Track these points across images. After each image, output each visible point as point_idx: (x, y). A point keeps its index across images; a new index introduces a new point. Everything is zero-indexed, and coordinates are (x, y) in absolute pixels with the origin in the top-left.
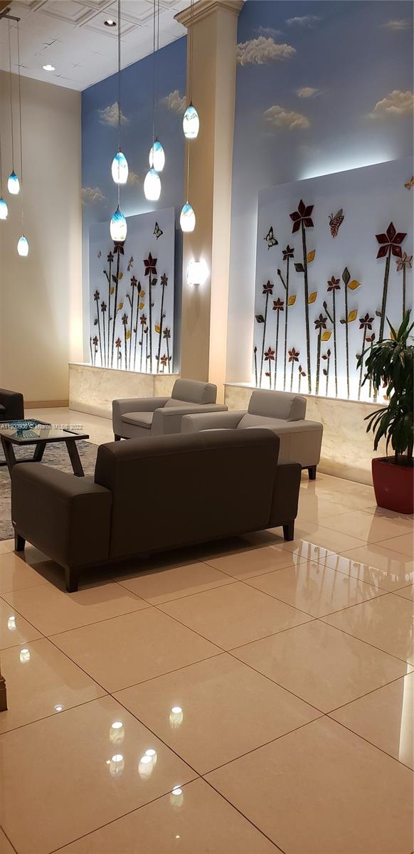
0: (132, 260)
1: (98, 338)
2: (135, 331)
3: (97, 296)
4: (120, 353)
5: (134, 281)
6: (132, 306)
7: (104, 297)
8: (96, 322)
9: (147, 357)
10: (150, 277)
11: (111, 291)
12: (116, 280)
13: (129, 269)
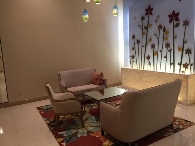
0: (158, 16)
1: (135, 56)
2: (161, 51)
3: (134, 37)
4: (150, 63)
5: (160, 27)
6: (159, 40)
7: (138, 37)
8: (134, 49)
9: (171, 64)
10: (173, 23)
11: (143, 34)
12: (146, 28)
13: (156, 21)
